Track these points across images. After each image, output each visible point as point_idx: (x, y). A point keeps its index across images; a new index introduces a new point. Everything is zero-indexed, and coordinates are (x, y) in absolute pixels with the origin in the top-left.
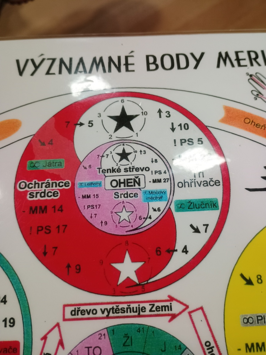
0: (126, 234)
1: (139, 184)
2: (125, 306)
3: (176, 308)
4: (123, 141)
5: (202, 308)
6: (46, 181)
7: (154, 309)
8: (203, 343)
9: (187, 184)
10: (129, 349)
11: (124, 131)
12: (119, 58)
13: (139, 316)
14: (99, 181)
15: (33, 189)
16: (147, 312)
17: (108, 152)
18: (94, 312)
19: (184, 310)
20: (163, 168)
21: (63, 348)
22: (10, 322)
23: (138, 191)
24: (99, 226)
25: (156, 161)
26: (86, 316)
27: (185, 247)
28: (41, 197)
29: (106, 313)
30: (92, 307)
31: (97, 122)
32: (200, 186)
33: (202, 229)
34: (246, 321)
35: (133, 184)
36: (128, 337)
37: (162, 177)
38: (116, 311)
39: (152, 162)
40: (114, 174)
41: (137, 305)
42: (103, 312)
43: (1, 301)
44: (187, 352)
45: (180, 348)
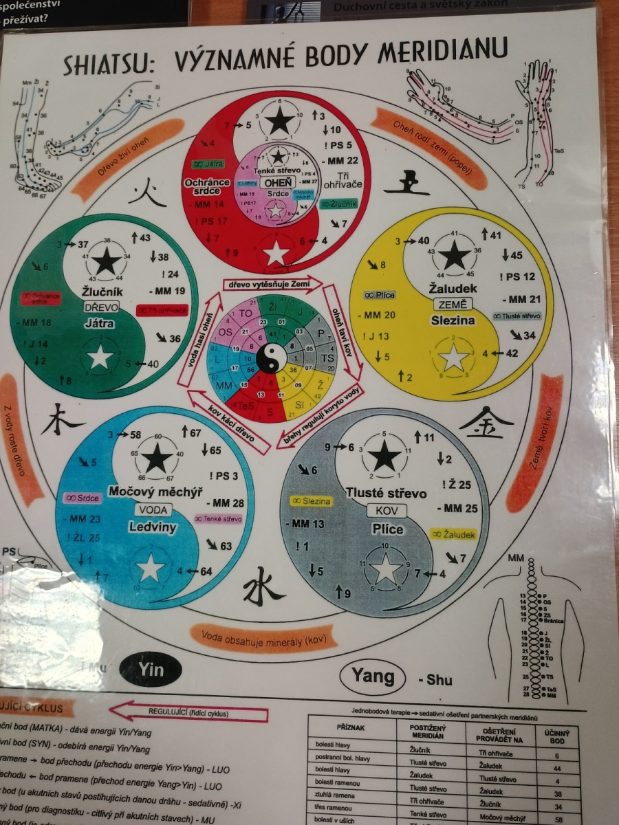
2: (273, 282)
3: (313, 284)
5: (333, 285)
7: (295, 284)
8: (332, 311)
10: (273, 312)
13: (283, 289)
15: (197, 186)
16: (290, 287)
18: (248, 285)
19: (319, 286)
21: (222, 310)
22: (181, 290)
26: (241, 288)
27: (325, 239)
29: (257, 286)
30: (246, 282)
33: (341, 224)
34: (367, 295)
36: (273, 304)
38: (265, 285)
41: (282, 281)
42: (255, 286)
43: (174, 275)
44: (318, 316)
45: (313, 313)
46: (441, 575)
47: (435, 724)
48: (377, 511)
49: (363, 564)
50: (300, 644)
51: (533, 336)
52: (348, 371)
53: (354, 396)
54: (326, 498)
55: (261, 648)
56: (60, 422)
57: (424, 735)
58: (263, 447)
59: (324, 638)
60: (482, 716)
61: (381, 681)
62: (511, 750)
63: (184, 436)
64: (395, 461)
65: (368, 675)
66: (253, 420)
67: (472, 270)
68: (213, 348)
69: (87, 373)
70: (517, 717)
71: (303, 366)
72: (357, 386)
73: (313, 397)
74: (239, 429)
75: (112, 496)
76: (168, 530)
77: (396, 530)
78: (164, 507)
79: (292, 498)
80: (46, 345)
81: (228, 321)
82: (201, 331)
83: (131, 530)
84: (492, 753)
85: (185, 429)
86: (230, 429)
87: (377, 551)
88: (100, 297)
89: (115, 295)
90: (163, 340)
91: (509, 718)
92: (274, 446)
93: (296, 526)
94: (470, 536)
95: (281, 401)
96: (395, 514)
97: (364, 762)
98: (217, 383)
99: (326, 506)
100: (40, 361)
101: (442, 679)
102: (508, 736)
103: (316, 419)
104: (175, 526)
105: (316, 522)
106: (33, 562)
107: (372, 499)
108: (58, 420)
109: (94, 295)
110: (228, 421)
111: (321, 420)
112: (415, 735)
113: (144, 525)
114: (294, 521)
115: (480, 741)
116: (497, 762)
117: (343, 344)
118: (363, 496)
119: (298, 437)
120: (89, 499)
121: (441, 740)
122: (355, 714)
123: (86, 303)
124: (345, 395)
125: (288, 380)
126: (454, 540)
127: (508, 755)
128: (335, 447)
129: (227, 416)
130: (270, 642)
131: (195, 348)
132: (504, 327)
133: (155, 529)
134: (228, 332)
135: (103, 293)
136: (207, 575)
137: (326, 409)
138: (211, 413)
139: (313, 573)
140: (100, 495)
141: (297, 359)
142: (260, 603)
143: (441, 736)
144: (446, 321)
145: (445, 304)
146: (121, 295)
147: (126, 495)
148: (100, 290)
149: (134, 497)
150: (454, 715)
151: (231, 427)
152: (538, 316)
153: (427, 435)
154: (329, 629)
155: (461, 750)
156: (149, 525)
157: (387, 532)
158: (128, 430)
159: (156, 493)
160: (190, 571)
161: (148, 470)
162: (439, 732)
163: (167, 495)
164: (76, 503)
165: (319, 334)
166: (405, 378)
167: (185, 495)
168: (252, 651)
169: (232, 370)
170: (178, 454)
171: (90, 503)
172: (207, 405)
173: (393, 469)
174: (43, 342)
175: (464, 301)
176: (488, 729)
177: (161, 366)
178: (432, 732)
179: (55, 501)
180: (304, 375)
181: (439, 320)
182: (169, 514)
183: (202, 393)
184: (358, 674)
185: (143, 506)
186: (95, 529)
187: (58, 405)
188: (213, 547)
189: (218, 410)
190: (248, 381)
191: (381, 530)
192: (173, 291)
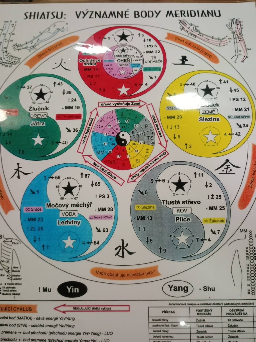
0: (123, 79)
1: (129, 61)
2: (122, 103)
3: (142, 104)
4: (123, 45)
5: (151, 104)
6: (91, 59)
7: (133, 104)
8: (151, 115)
9: (149, 62)
10: (123, 117)
11: (123, 41)
12: (122, 12)
13: (127, 106)
14: (113, 60)
15: (85, 62)
16: (131, 105)
17: (116, 49)
18: (110, 104)
19: (145, 104)
20: (139, 55)
21: (98, 116)
22: (78, 107)
23: (129, 64)
24: (113, 76)
25: (137, 53)
26: (107, 106)
27: (147, 83)
28: (89, 65)
29: (115, 105)
30: (109, 103)
31: (112, 38)
32: (154, 62)
33: (154, 77)
34: (168, 108)
35: (126, 61)
36: (123, 113)
37: (139, 59)
38: (119, 104)
39: (135, 53)
40: (119, 57)
41: (127, 102)
42: (114, 105)
43: (74, 100)
44: (145, 118)
45: (143, 117)
46: (208, 240)
47: (207, 308)
48: (177, 211)
49: (171, 236)
50: (143, 275)
51: (247, 126)
52: (160, 144)
53: (164, 156)
54: (152, 206)
55: (125, 277)
56: (20, 172)
57: (202, 314)
58: (121, 182)
59: (154, 271)
60: (229, 304)
61: (182, 290)
62: (242, 318)
63: (82, 178)
64: (185, 187)
65: (175, 288)
66: (115, 169)
67: (216, 97)
68: (94, 134)
69: (32, 148)
70: (245, 304)
71: (138, 142)
72: (165, 151)
73: (144, 157)
74: (109, 173)
75: (48, 208)
76: (76, 224)
77: (186, 220)
78: (74, 213)
79: (136, 206)
80: (11, 134)
81: (101, 121)
82: (88, 126)
83: (58, 224)
84: (233, 320)
85: (82, 174)
86: (104, 173)
87: (178, 230)
88: (37, 111)
89: (45, 110)
90: (69, 131)
91: (241, 304)
92: (126, 181)
93: (139, 220)
94: (222, 221)
95: (128, 159)
96: (186, 212)
97: (175, 327)
98: (97, 151)
99: (152, 209)
100: (8, 142)
101: (210, 288)
102: (241, 312)
103: (146, 168)
104: (80, 221)
105: (148, 217)
106: (11, 241)
107: (175, 205)
108: (19, 171)
109: (35, 110)
110: (103, 170)
111: (148, 168)
112: (198, 314)
113: (65, 222)
114: (137, 217)
115: (228, 315)
116: (236, 324)
117: (158, 131)
118: (170, 204)
119: (137, 176)
120: (37, 210)
121: (210, 316)
122: (170, 306)
123: (30, 114)
124: (159, 155)
125: (132, 149)
126: (214, 224)
127: (241, 321)
128: (155, 181)
129: (103, 167)
130: (129, 274)
131: (85, 135)
132: (233, 122)
133: (70, 223)
134: (101, 126)
135: (39, 109)
136: (97, 244)
137: (150, 162)
138: (95, 166)
139: (148, 241)
140: (42, 208)
141: (136, 139)
142: (123, 256)
143: (211, 314)
144: (206, 120)
145: (205, 112)
146: (48, 110)
147: (55, 207)
148: (38, 108)
149: (58, 208)
150: (216, 304)
151: (104, 172)
152: (248, 117)
153: (200, 174)
154: (156, 267)
155: (219, 319)
156: (67, 222)
157: (182, 221)
158: (54, 175)
159: (69, 206)
160: (88, 243)
161: (65, 194)
162: (209, 312)
163: (75, 207)
164: (30, 212)
165: (146, 126)
166: (188, 146)
167: (84, 206)
168: (120, 279)
169: (104, 145)
170: (79, 187)
171: (37, 212)
172: (92, 162)
173: (184, 190)
174: (9, 133)
175: (214, 110)
176: (232, 309)
177: (69, 143)
178: (206, 312)
179: (19, 211)
180: (139, 146)
181: (203, 119)
182: (77, 216)
183: (90, 156)
184: (171, 288)
185: (63, 212)
186: (41, 224)
187: (18, 164)
188: (99, 231)
189: (98, 164)
190: (112, 150)
191: (179, 220)
192: (74, 108)
